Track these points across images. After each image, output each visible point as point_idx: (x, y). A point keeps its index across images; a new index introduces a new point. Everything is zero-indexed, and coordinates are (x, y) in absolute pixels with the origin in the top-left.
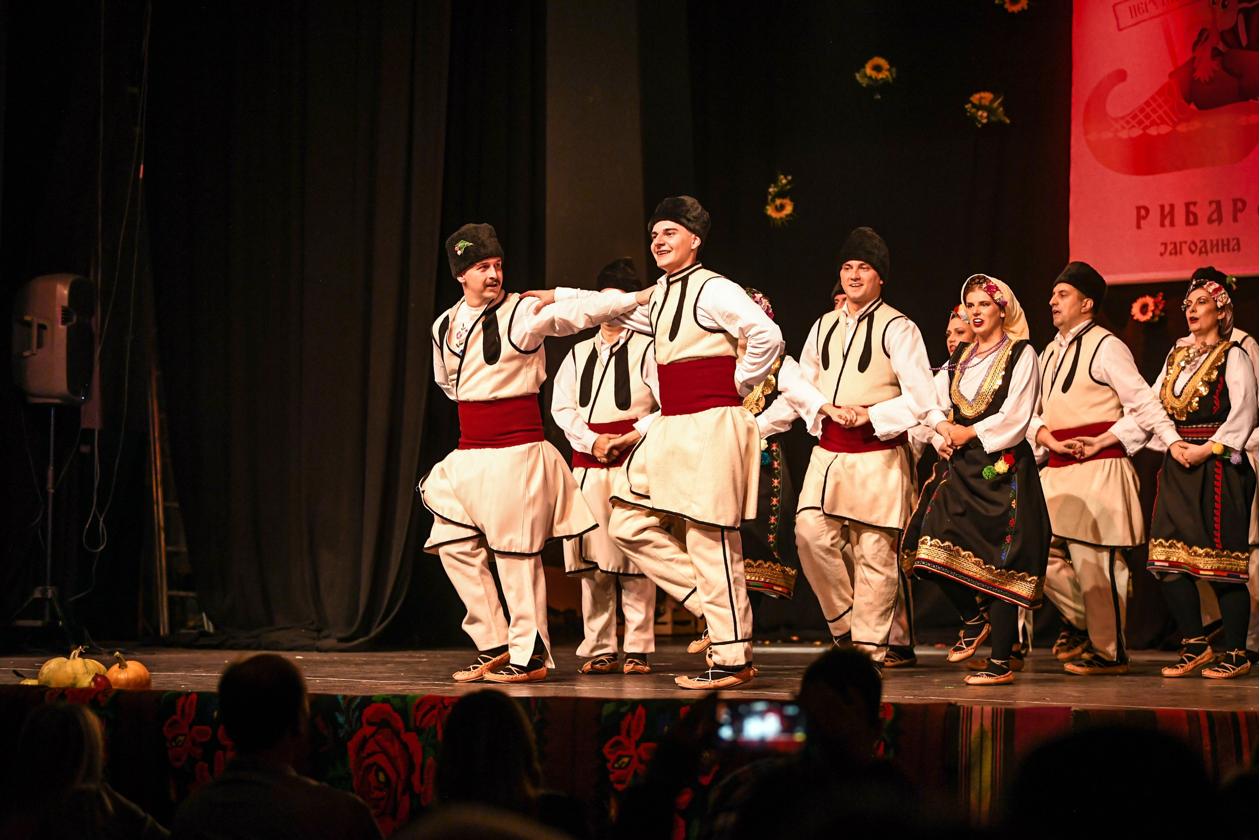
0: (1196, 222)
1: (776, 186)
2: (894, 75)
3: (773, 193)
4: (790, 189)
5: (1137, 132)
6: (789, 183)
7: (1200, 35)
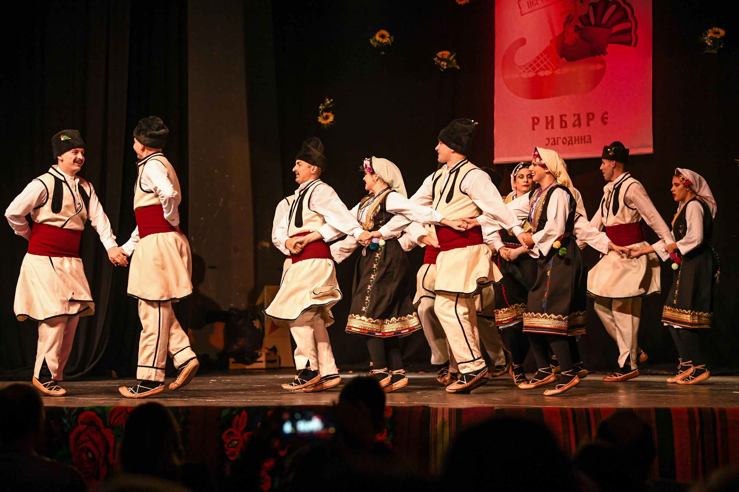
0: (566, 126)
1: (323, 105)
2: (392, 40)
3: (322, 109)
4: (332, 107)
5: (532, 74)
6: (331, 103)
7: (568, 18)
